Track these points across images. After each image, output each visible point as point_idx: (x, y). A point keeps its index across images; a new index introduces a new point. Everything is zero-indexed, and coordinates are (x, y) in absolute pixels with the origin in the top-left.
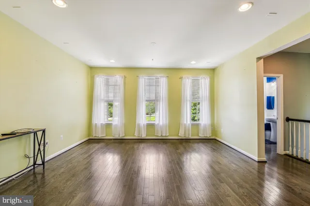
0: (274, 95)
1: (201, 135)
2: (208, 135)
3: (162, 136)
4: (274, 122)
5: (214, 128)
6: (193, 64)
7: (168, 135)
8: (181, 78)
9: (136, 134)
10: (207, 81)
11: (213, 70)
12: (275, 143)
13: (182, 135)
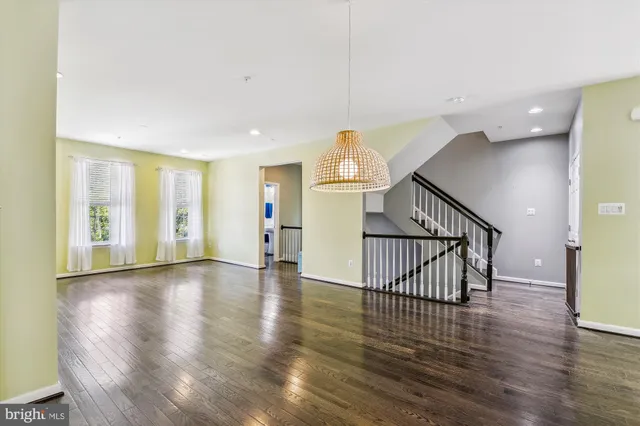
0: (272, 202)
1: (191, 256)
2: (201, 255)
3: (125, 264)
4: (272, 232)
5: (208, 245)
6: (184, 153)
7: (135, 261)
8: (158, 169)
9: (70, 267)
10: (199, 178)
11: (207, 163)
12: (272, 255)
13: (161, 258)
